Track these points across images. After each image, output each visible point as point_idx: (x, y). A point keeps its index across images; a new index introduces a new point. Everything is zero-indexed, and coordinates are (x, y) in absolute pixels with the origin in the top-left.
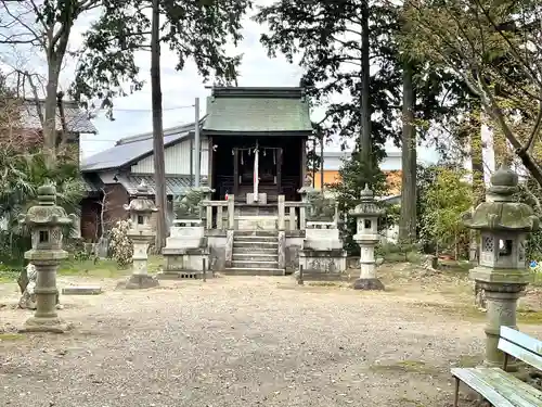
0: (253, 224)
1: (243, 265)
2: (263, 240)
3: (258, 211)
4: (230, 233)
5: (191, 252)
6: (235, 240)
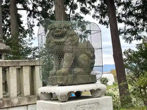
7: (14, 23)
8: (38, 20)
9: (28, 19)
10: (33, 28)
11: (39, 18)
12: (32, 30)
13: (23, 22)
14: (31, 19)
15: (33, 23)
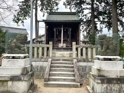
0: (61, 55)
1: (55, 80)
2: (66, 63)
3: (63, 50)
4: (50, 60)
5: (14, 79)
6: (52, 63)
7: (93, 28)
8: (105, 25)
9: (100, 25)
10: (102, 29)
11: (106, 24)
12: (102, 30)
13: (98, 27)
14: (102, 25)
15: (103, 26)
